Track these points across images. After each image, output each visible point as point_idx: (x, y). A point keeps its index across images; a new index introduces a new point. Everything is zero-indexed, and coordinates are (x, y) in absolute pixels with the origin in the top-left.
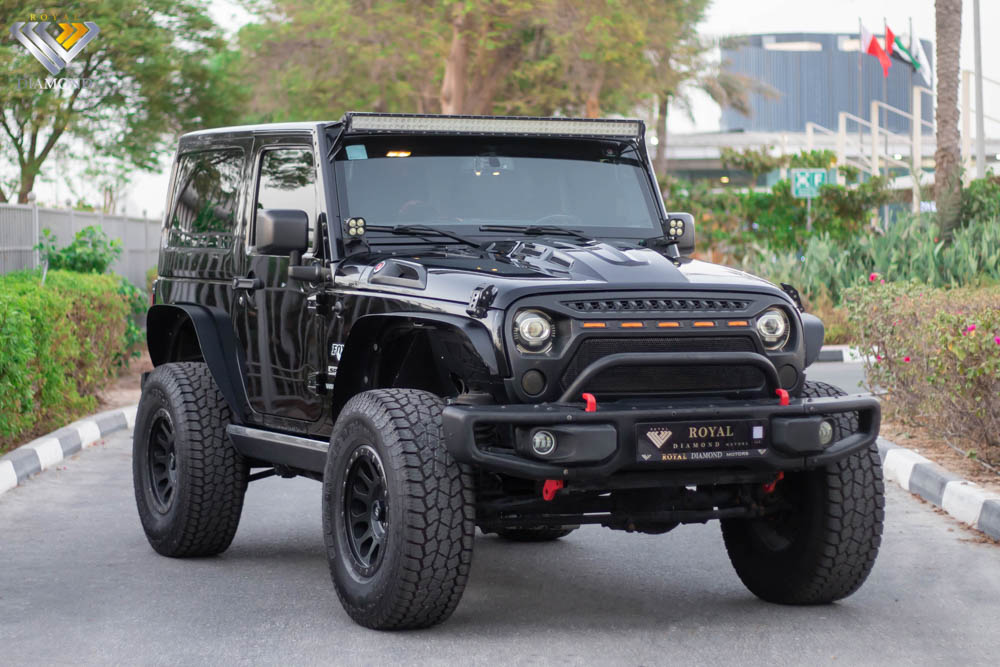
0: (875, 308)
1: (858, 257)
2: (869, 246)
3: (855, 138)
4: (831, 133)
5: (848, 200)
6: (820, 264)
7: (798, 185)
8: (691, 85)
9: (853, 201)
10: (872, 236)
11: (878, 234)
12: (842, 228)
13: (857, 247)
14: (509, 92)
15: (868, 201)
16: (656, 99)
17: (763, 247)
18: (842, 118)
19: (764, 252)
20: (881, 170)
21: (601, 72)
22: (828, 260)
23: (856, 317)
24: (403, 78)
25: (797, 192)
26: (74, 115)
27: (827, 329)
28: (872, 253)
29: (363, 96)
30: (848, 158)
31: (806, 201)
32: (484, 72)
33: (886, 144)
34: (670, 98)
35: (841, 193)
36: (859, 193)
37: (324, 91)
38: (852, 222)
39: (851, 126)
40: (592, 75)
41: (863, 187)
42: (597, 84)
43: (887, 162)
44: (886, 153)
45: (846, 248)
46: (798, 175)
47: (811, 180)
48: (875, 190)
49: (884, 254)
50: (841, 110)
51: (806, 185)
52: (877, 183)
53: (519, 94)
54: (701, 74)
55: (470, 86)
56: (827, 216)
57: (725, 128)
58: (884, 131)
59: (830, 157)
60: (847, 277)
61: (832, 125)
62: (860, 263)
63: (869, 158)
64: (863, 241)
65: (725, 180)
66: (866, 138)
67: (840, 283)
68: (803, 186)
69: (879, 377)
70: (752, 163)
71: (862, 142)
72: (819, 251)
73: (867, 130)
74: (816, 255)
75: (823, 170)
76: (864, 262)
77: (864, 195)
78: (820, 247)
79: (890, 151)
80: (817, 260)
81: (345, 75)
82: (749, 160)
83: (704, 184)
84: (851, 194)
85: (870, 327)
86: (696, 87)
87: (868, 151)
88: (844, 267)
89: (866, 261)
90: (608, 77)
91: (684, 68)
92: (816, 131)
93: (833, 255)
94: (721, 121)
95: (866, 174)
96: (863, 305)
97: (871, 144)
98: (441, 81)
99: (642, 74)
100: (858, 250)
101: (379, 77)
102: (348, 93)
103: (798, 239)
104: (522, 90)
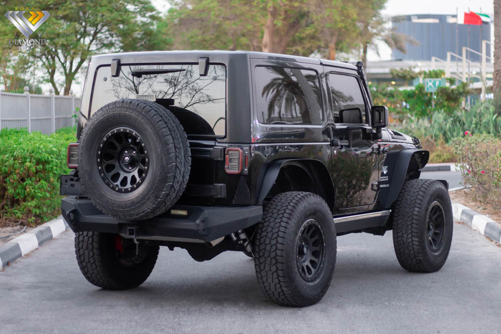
0: (467, 148)
1: (457, 120)
2: (462, 116)
3: (454, 64)
4: (442, 61)
5: (451, 94)
6: (439, 124)
7: (428, 86)
8: (378, 39)
9: (453, 94)
10: (463, 111)
11: (466, 110)
12: (448, 107)
13: (456, 116)
14: (294, 42)
15: (460, 94)
16: (362, 46)
17: (412, 116)
18: (449, 55)
19: (413, 118)
20: (467, 79)
21: (336, 33)
22: (443, 123)
23: (458, 152)
24: (244, 35)
25: (428, 89)
26: (90, 53)
27: (443, 155)
28: (464, 119)
29: (225, 43)
30: (451, 73)
31: (431, 94)
32: (282, 33)
33: (469, 67)
34: (368, 45)
35: (448, 90)
36: (456, 90)
37: (207, 41)
38: (453, 104)
39: (453, 58)
40: (332, 35)
41: (458, 87)
42: (335, 39)
43: (469, 75)
44: (469, 71)
45: (451, 117)
46: (428, 82)
47: (434, 84)
48: (464, 89)
49: (469, 119)
50: (449, 51)
51: (431, 86)
52: (464, 85)
53: (299, 44)
54: (383, 34)
55: (276, 40)
56: (441, 101)
57: (394, 59)
58: (469, 61)
59: (442, 72)
60: (452, 130)
61: (444, 58)
62: (458, 124)
63: (461, 73)
64: (459, 114)
65: (393, 83)
66: (460, 64)
67: (449, 133)
68: (430, 87)
69: (469, 180)
70: (406, 76)
71: (458, 65)
72: (439, 118)
73: (460, 60)
74: (437, 120)
75: (439, 79)
76: (460, 124)
77: (459, 91)
78: (439, 116)
79: (471, 70)
80: (437, 122)
81: (216, 34)
82: (405, 74)
83: (383, 85)
84: (453, 90)
85: (465, 157)
86: (381, 40)
87: (460, 70)
88: (451, 126)
89: (461, 123)
90: (339, 35)
91: (375, 31)
92: (436, 60)
93: (445, 120)
94: (392, 55)
95: (459, 81)
96: (461, 146)
97: (462, 67)
98: (262, 37)
99: (355, 34)
100: (457, 118)
101: (233, 35)
102: (218, 42)
103: (428, 112)
104: (300, 42)
